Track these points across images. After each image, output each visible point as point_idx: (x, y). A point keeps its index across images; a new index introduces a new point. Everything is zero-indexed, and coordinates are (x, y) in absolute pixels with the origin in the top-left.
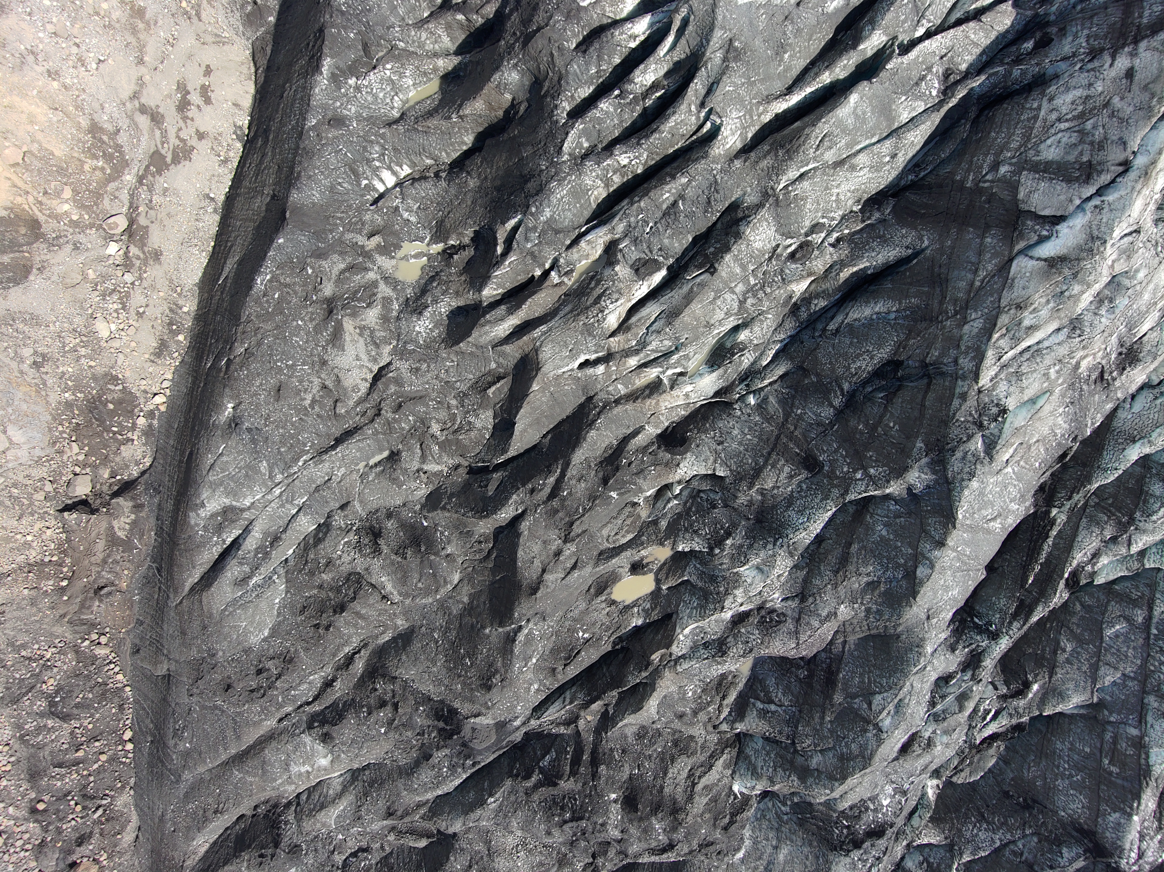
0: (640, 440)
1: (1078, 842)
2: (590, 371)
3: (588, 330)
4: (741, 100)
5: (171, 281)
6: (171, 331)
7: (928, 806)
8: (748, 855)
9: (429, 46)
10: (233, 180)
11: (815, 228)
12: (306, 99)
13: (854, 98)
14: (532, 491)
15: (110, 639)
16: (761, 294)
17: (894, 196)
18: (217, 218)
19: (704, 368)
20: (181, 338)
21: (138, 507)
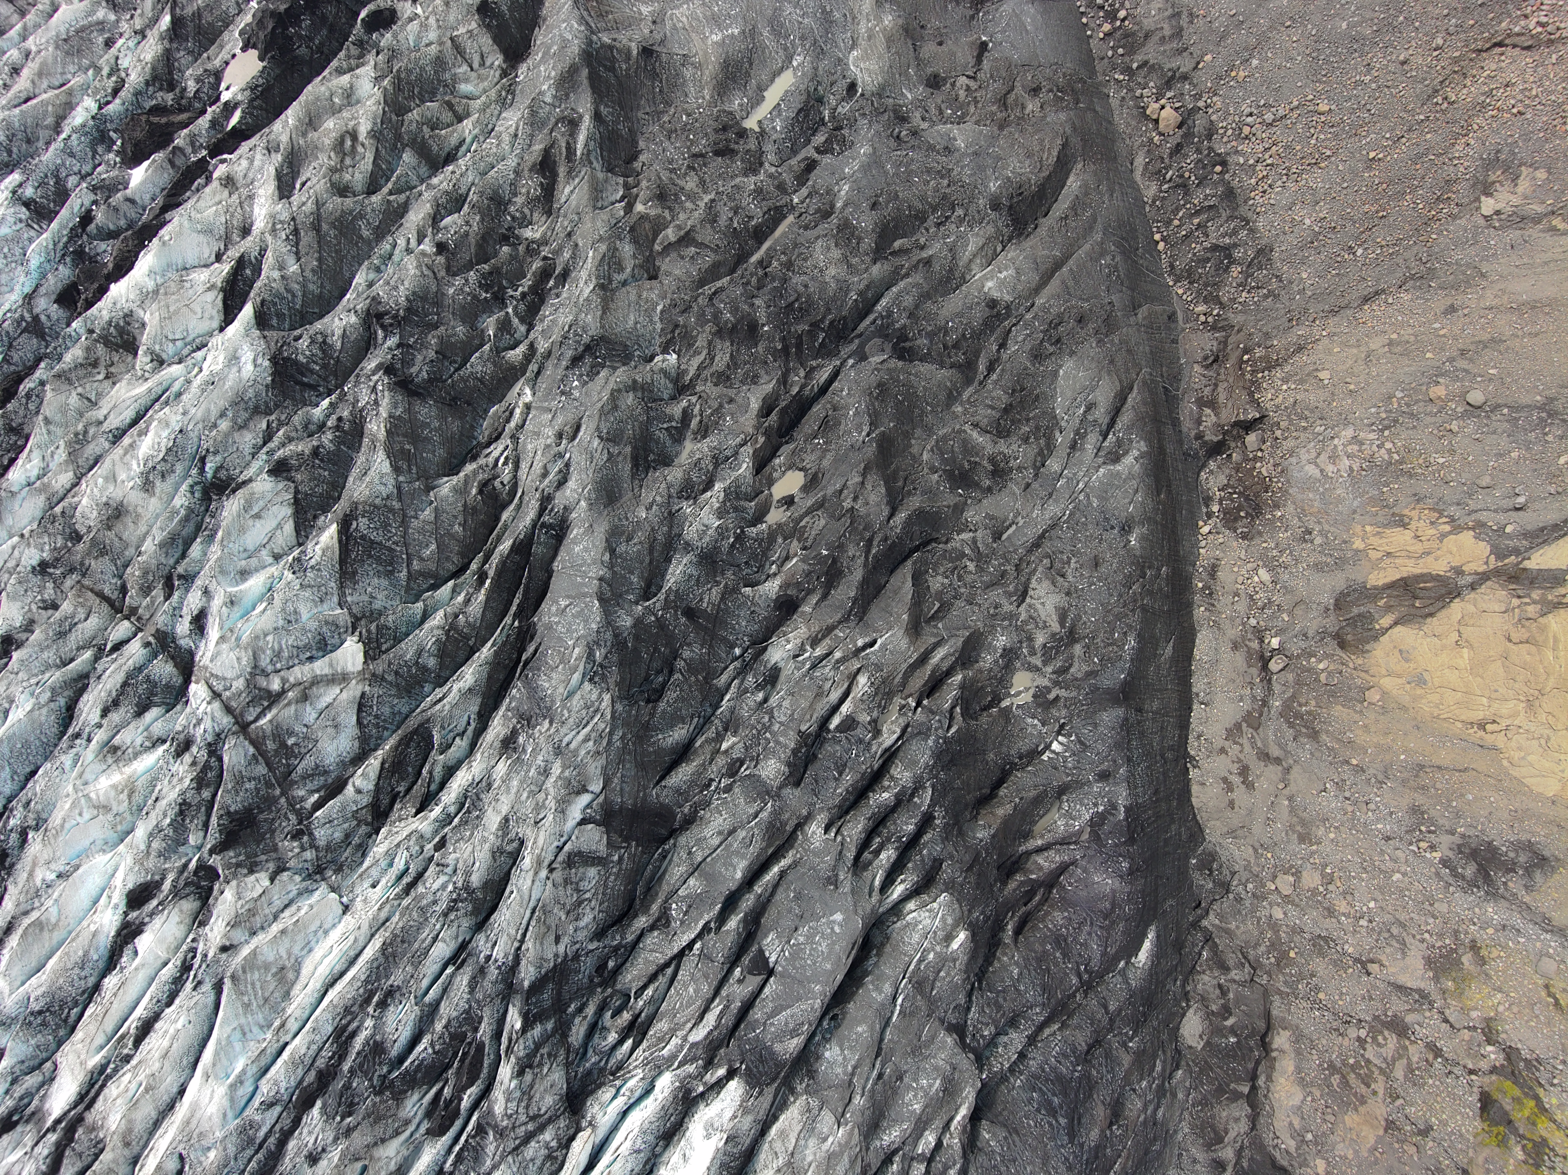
0: (814, 599)
1: (419, 386)
2: (867, 640)
3: (878, 667)
4: (816, 853)
5: (1219, 629)
6: (1209, 588)
7: (528, 381)
8: (654, 309)
9: (1052, 853)
10: (1188, 723)
11: (728, 789)
12: (1131, 786)
13: (739, 875)
14: (886, 539)
15: (1197, 320)
16: (759, 727)
17: (675, 830)
18: (1194, 690)
19: (781, 664)
20: (1200, 585)
21: (1199, 436)
